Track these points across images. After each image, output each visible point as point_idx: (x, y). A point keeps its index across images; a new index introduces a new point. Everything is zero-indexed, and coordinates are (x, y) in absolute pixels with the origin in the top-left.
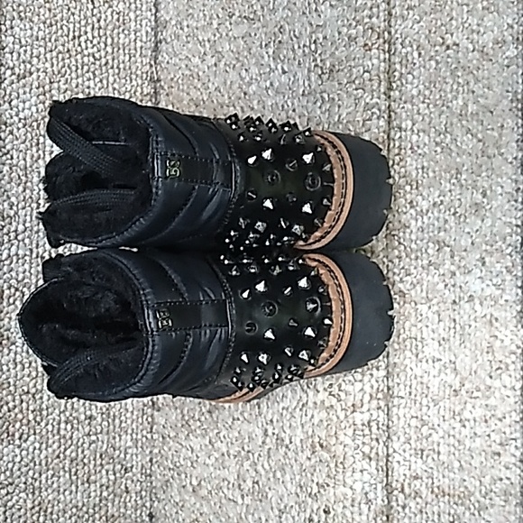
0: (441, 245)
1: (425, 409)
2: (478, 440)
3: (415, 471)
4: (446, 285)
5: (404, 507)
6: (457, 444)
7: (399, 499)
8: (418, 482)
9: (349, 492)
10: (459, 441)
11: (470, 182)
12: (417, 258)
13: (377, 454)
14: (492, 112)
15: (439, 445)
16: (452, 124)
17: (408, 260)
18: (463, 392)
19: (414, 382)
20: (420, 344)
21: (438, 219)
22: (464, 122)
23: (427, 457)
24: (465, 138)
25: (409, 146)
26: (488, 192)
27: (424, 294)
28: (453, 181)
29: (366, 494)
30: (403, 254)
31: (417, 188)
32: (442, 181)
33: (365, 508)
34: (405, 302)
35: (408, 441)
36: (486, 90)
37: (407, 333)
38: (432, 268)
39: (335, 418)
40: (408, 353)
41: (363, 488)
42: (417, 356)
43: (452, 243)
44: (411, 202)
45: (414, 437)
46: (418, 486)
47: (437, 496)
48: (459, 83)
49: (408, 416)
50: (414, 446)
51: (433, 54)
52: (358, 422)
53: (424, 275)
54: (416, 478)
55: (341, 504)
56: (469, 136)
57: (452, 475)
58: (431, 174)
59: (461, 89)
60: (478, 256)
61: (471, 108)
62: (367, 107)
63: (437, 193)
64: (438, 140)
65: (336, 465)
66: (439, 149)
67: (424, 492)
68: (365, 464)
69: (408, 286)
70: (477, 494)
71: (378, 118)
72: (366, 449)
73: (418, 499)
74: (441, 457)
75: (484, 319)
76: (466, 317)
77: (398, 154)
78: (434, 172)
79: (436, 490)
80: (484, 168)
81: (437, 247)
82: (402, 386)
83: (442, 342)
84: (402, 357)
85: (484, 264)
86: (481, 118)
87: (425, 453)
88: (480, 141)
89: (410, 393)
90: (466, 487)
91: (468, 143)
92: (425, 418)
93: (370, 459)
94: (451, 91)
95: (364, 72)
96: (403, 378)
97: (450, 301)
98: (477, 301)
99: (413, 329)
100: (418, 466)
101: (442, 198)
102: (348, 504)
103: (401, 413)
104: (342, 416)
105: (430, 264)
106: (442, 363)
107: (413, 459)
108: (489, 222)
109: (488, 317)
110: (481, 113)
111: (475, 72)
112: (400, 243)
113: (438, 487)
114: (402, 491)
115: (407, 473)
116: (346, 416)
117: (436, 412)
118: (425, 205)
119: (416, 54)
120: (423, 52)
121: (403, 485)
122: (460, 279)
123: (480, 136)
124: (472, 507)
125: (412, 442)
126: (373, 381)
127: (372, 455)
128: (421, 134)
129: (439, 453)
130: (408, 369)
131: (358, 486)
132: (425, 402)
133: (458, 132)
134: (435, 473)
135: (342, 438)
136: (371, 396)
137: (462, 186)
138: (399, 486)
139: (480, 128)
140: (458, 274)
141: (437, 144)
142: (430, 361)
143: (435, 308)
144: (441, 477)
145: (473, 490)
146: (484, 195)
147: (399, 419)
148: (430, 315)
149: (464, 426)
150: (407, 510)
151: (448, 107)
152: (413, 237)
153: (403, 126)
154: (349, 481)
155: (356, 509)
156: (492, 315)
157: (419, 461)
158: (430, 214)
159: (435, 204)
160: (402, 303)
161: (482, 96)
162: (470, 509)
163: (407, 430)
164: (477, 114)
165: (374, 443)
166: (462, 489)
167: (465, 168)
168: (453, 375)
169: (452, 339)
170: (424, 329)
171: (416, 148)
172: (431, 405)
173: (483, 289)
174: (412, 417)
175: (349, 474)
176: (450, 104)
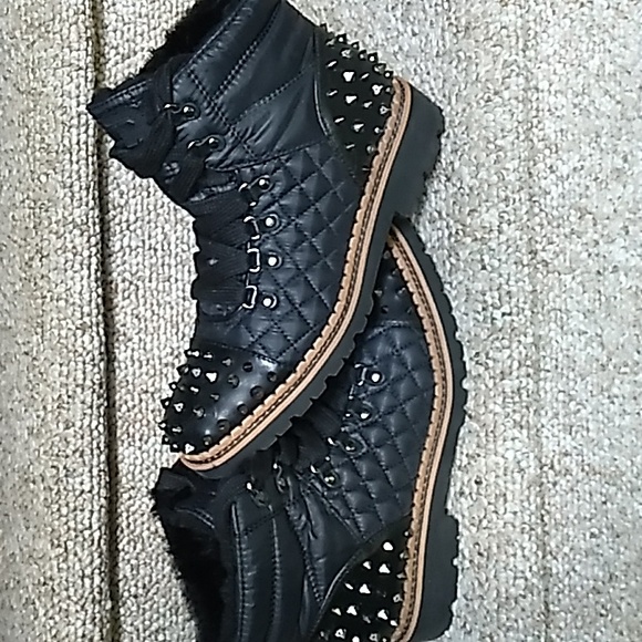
0: (583, 213)
1: (572, 384)
2: (627, 417)
3: (564, 447)
4: (590, 255)
5: (555, 484)
6: (606, 421)
7: (549, 476)
8: (568, 459)
9: (502, 461)
10: (608, 418)
11: (610, 146)
12: (558, 226)
13: (528, 422)
14: (629, 73)
15: (587, 421)
16: (589, 85)
17: (549, 228)
18: (611, 367)
19: (560, 355)
20: (564, 316)
21: (579, 185)
22: (602, 83)
23: (576, 432)
24: (603, 99)
25: (547, 108)
26: (629, 157)
27: (568, 264)
28: (593, 145)
29: (519, 462)
30: (545, 222)
31: (556, 152)
32: (582, 145)
33: (518, 476)
34: (548, 272)
35: (556, 415)
36: (622, 49)
37: (551, 304)
38: (574, 236)
39: (483, 387)
40: (553, 325)
41: (515, 457)
42: (562, 328)
43: (594, 210)
44: (551, 167)
45: (562, 412)
46: (568, 463)
47: (587, 474)
48: (595, 42)
49: (555, 390)
50: (562, 421)
51: (567, 11)
52: (508, 390)
53: (567, 244)
54: (566, 454)
55: (493, 474)
56: (607, 97)
57: (602, 453)
58: (570, 138)
59: (597, 48)
60: (621, 225)
61: (609, 68)
62: (506, 64)
63: (577, 157)
64: (576, 101)
65: (487, 435)
66: (577, 111)
67: (575, 470)
68: (516, 432)
69: (551, 256)
70: (629, 474)
71: (518, 75)
72: (517, 417)
73: (568, 477)
74: (590, 434)
75: (630, 291)
76: (610, 289)
77: (536, 117)
78: (573, 135)
79: (586, 468)
80: (623, 131)
81: (579, 214)
82: (548, 359)
83: (587, 314)
84: (547, 329)
85: (627, 232)
86: (618, 78)
87: (574, 429)
88: (618, 102)
89: (557, 367)
90: (617, 467)
91: (607, 105)
92: (572, 393)
93: (522, 427)
94: (587, 51)
95: (502, 28)
96: (549, 351)
97: (594, 271)
98: (622, 273)
99: (558, 300)
100: (568, 443)
101: (582, 163)
102: (501, 473)
103: (548, 387)
104: (491, 385)
105: (572, 232)
106: (588, 336)
107: (562, 435)
108: (631, 188)
109: (634, 289)
110: (618, 74)
111: (610, 30)
112: (541, 210)
113: (589, 465)
114: (552, 468)
115: (556, 448)
116: (495, 384)
117: (583, 387)
118: (564, 170)
119: (550, 12)
120: (557, 10)
121: (552, 462)
122: (603, 248)
123: (618, 98)
124: (624, 487)
125: (560, 417)
126: (521, 347)
127: (523, 423)
128: (558, 95)
129: (588, 429)
130: (553, 342)
131: (510, 455)
132: (572, 375)
133: (595, 93)
134: (585, 451)
135: (491, 406)
136: (519, 362)
137: (602, 150)
138: (549, 462)
139: (618, 89)
140: (601, 243)
141: (575, 106)
142: (576, 334)
143: (579, 279)
144: (591, 454)
145: (624, 469)
146: (625, 161)
147: (546, 392)
148: (574, 285)
149: (613, 403)
150: (558, 487)
151: (584, 67)
152: (555, 204)
153: (540, 87)
154: (501, 450)
155: (509, 477)
156: (637, 287)
157: (569, 437)
158: (570, 180)
159: (575, 169)
160: (545, 273)
161: (619, 56)
162: (621, 490)
163: (555, 405)
164: (615, 75)
165: (524, 410)
166: (613, 469)
167: (605, 131)
168: (600, 349)
169: (597, 311)
170: (569, 300)
171: (553, 110)
172: (579, 380)
173: (627, 260)
174: (560, 391)
175: (500, 442)
176: (586, 65)
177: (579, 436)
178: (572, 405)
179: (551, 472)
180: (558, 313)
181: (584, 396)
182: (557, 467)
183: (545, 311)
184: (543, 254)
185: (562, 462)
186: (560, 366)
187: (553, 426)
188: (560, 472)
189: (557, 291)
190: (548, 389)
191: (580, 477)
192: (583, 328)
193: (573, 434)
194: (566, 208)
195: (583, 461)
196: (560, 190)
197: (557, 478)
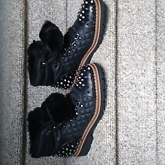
0: (132, 84)
1: (128, 124)
2: (143, 133)
4: (134, 94)
5: (122, 149)
6: (137, 134)
8: (126, 143)
9: (105, 143)
10: (138, 133)
11: (140, 68)
12: (126, 87)
13: (113, 134)
14: (147, 50)
15: (132, 134)
16: (135, 53)
17: (123, 87)
18: (139, 121)
19: (125, 117)
20: (127, 108)
21: (132, 77)
22: (139, 53)
23: (129, 136)
24: (139, 57)
25: (123, 59)
26: (146, 70)
27: (128, 96)
28: (136, 67)
29: (110, 144)
30: (122, 86)
31: (125, 69)
32: (133, 68)
33: (109, 147)
34: (122, 98)
35: (123, 132)
36: (145, 44)
37: (123, 105)
38: (130, 89)
39: (102, 125)
40: (123, 110)
41: (109, 142)
42: (126, 111)
43: (136, 83)
44: (124, 73)
45: (125, 131)
46: (126, 144)
47: (131, 147)
48: (137, 43)
50: (125, 133)
51: (130, 36)
52: (108, 126)
53: (128, 91)
54: (126, 142)
56: (140, 56)
57: (136, 142)
58: (129, 66)
59: (138, 45)
60: (143, 86)
61: (141, 49)
63: (131, 70)
64: (131, 57)
65: (102, 136)
66: (131, 60)
67: (128, 146)
68: (109, 136)
70: (143, 147)
72: (110, 133)
73: (126, 147)
74: (133, 137)
75: (145, 103)
76: (140, 102)
77: (120, 61)
78: (130, 65)
79: (131, 145)
80: (145, 64)
81: (131, 84)
82: (121, 118)
83: (133, 108)
84: (122, 111)
85: (145, 88)
86: (144, 51)
87: (128, 136)
88: (143, 57)
90: (140, 145)
92: (128, 127)
93: (111, 135)
94: (135, 45)
96: (122, 116)
97: (135, 97)
98: (143, 98)
99: (125, 104)
100: (126, 139)
101: (133, 72)
102: (105, 146)
103: (121, 125)
104: (104, 125)
105: (129, 88)
106: (133, 113)
107: (125, 137)
108: (146, 78)
109: (146, 102)
110: (144, 50)
111: (142, 40)
112: (121, 83)
113: (132, 144)
115: (123, 140)
116: (105, 125)
117: (131, 125)
118: (128, 74)
119: (125, 36)
120: (127, 36)
123: (143, 56)
124: (142, 150)
125: (125, 132)
128: (127, 56)
129: (132, 136)
130: (123, 114)
131: (107, 142)
132: (128, 122)
133: (137, 56)
134: (131, 141)
135: (103, 130)
137: (138, 69)
138: (121, 143)
139: (143, 54)
140: (137, 91)
141: (131, 58)
142: (130, 113)
143: (131, 99)
144: (133, 142)
145: (142, 146)
148: (129, 101)
149: (140, 129)
150: (123, 150)
151: (134, 49)
152: (125, 81)
153: (121, 54)
154: (105, 140)
155: (107, 147)
156: (147, 101)
157: (127, 137)
158: (129, 76)
159: (130, 73)
160: (121, 98)
161: (144, 46)
162: (141, 151)
163: (123, 130)
164: (143, 50)
165: (112, 131)
166: (139, 146)
167: (139, 64)
168: (136, 116)
169: (136, 107)
170: (128, 104)
171: (125, 59)
172: (130, 123)
173: (144, 95)
174: (124, 126)
175: (105, 138)
176: (135, 48)
177: (129, 137)
178: (128, 130)
179: (121, 146)
180: (125, 107)
181: (131, 128)
182: (123, 145)
183: (121, 107)
184: (121, 93)
185: (125, 143)
186: (125, 120)
187: (122, 135)
188: (124, 146)
189: (125, 102)
191: (129, 147)
192: (131, 111)
193: (128, 137)
194: (128, 82)
195: (130, 143)
196: (126, 78)
197: (123, 147)
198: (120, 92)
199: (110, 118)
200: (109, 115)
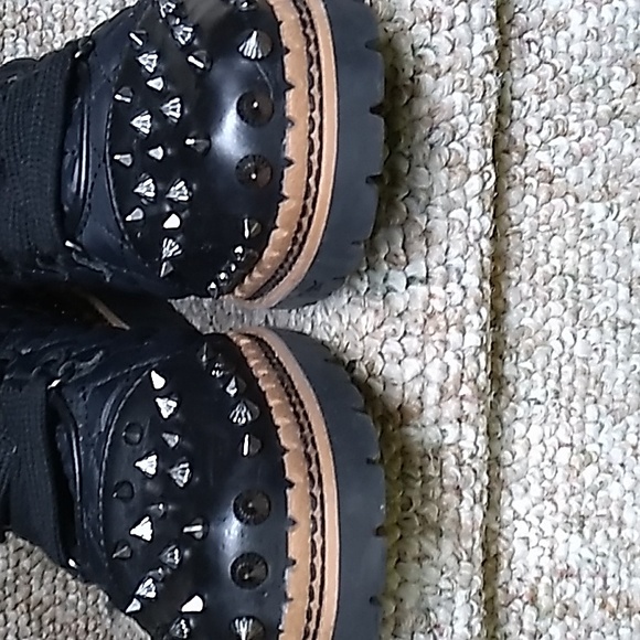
177: (599, 538)
178: (589, 473)
179: (530, 612)
180: (570, 280)
181: (617, 457)
182: (544, 602)
183: (537, 277)
184: (543, 157)
185: (557, 591)
186: (566, 390)
187: (541, 519)
188: (550, 611)
189: (570, 236)
190: (534, 440)
191: (596, 620)
192: (623, 314)
193: (587, 531)
194: (604, 61)
195: (606, 587)
196: (592, 22)
197: (542, 625)
198: (532, 138)
199: (434, 372)
200: (430, 351)
